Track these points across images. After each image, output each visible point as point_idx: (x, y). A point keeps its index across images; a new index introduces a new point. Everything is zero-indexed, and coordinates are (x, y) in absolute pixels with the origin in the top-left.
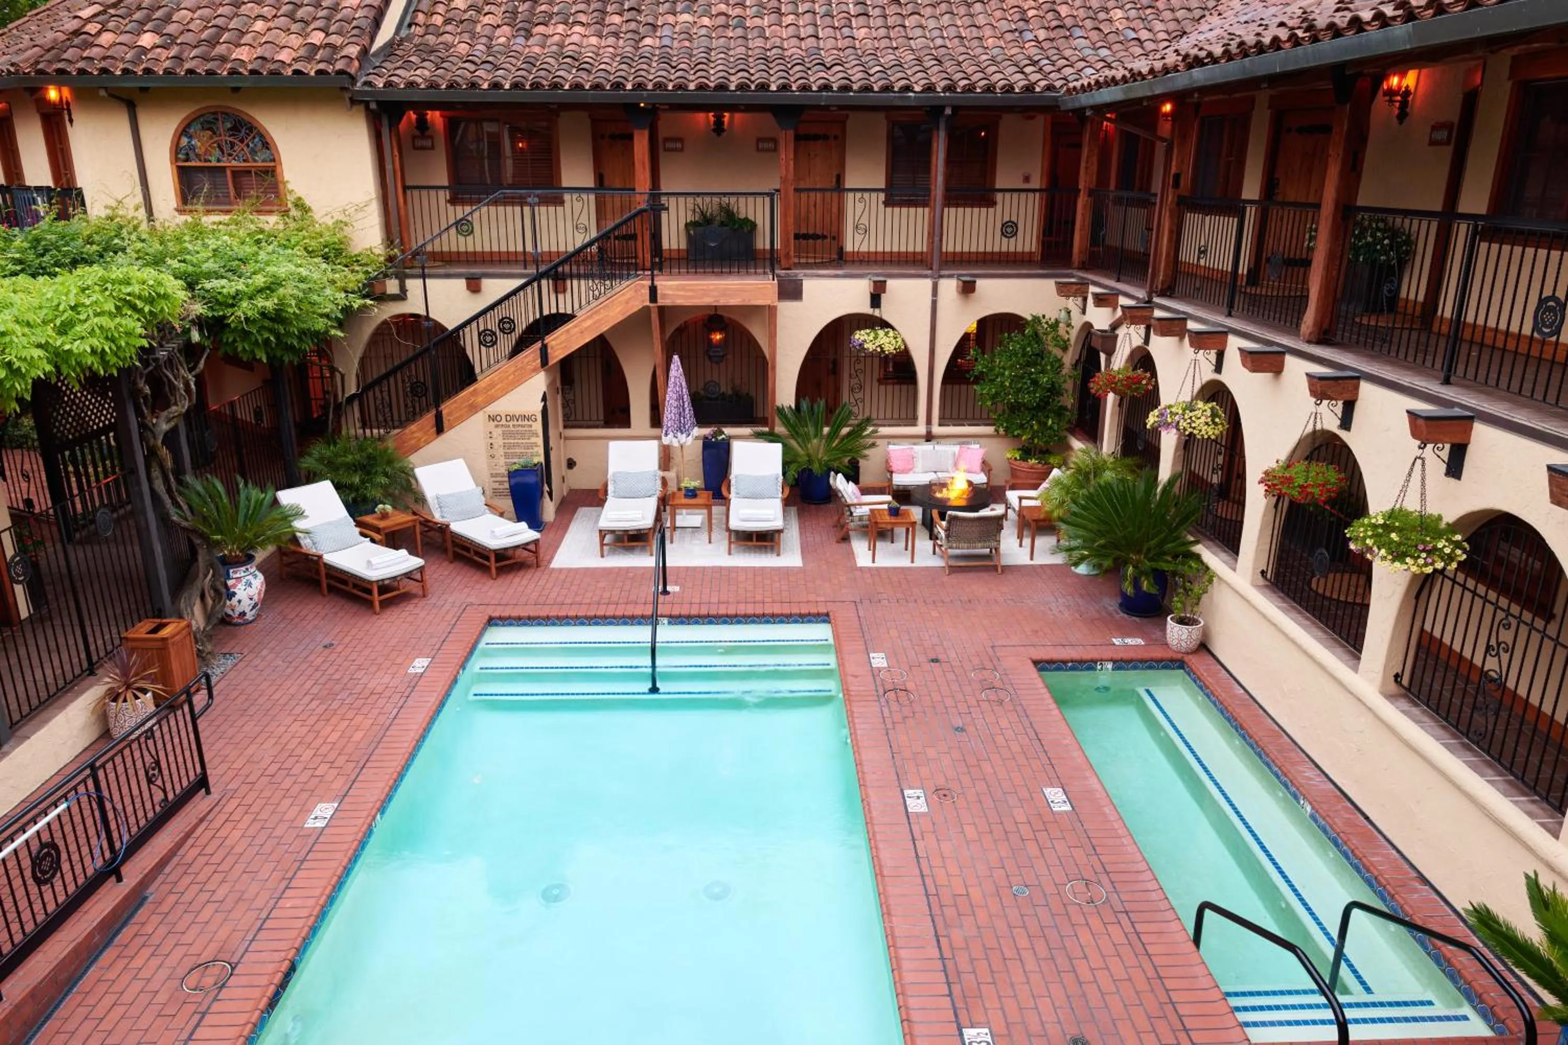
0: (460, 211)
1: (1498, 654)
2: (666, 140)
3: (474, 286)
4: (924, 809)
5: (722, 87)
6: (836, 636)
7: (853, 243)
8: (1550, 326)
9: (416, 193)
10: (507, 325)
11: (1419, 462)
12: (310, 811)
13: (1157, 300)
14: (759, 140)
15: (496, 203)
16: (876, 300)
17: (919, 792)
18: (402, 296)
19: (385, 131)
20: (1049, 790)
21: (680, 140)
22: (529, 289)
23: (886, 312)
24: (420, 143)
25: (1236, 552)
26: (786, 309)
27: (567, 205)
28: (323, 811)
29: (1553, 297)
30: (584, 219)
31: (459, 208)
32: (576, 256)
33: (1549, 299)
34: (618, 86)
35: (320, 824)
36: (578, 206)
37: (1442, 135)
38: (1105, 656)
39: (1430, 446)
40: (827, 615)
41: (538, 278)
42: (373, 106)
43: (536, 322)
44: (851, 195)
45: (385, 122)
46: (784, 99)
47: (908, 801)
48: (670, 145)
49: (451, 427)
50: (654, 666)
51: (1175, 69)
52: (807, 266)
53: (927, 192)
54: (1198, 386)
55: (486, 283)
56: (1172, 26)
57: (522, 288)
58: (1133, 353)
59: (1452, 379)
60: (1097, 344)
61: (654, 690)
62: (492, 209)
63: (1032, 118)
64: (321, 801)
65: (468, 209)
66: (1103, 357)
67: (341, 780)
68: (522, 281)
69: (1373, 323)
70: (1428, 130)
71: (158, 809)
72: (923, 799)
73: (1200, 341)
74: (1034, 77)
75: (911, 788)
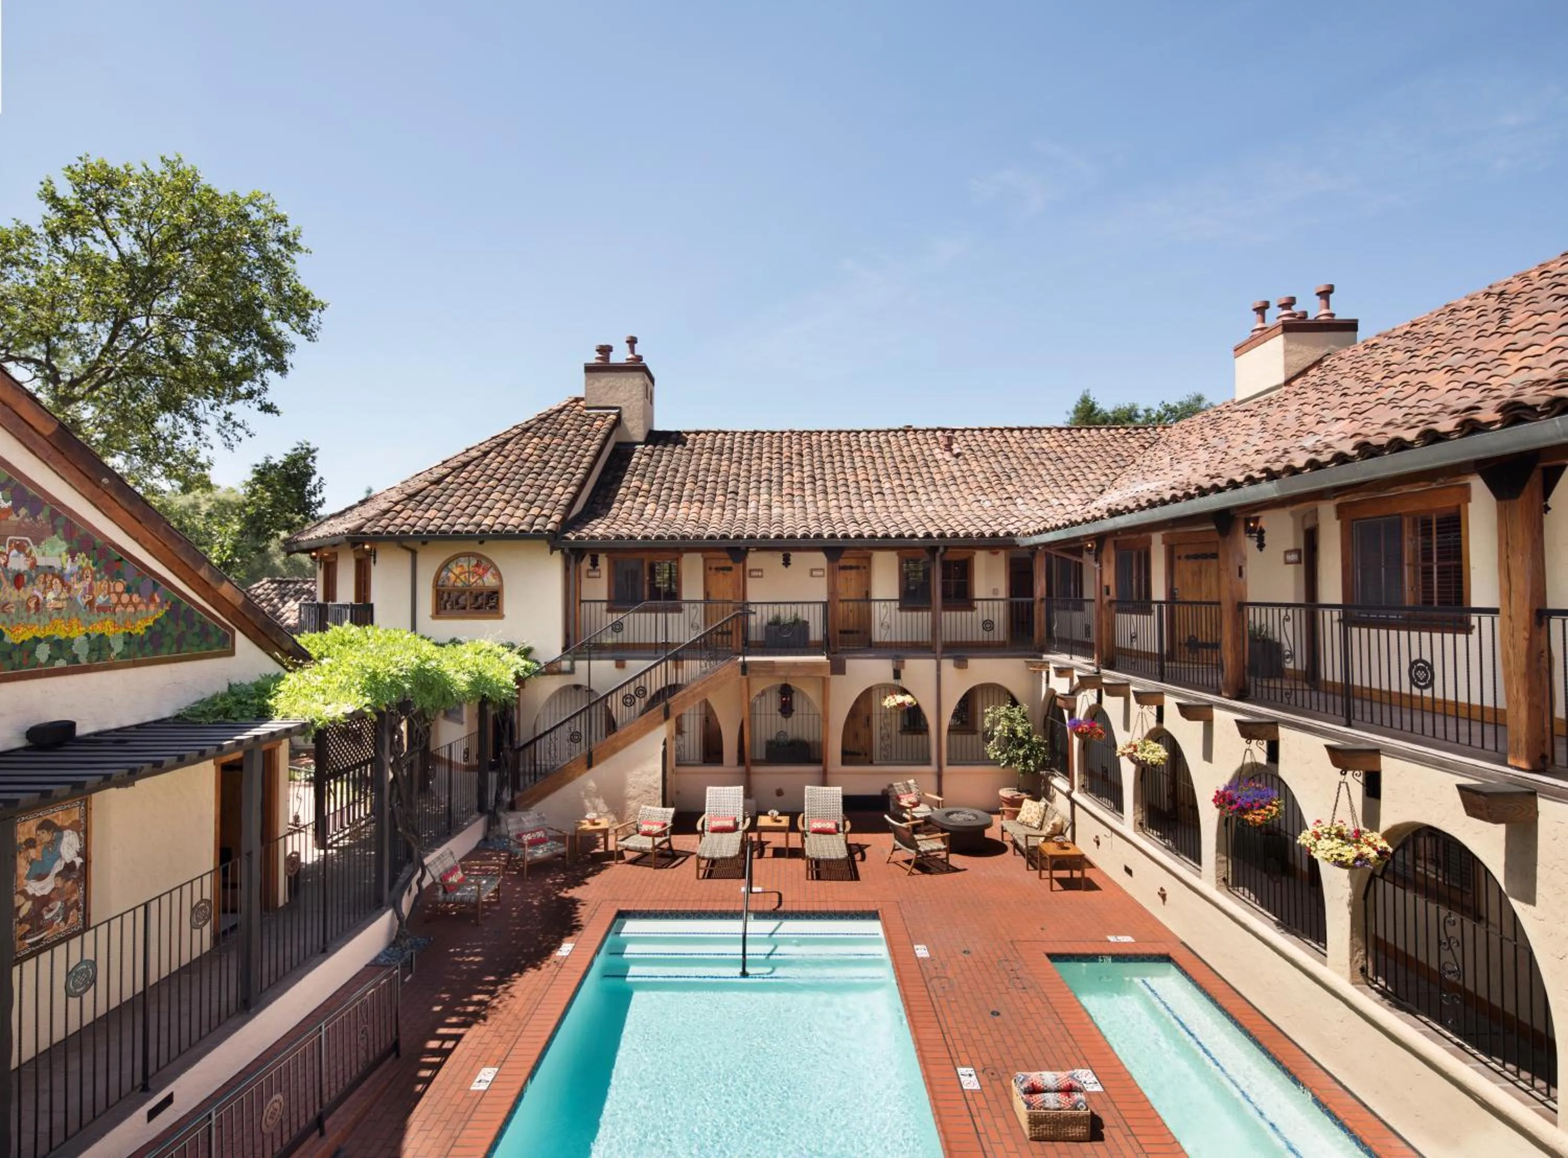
0: (616, 617)
1: (1450, 947)
2: (751, 571)
3: (620, 665)
4: (977, 1087)
5: (791, 537)
6: (886, 930)
7: (879, 634)
8: (1424, 680)
9: (588, 605)
10: (641, 691)
11: (1343, 786)
12: (476, 1075)
13: (1103, 671)
14: (812, 570)
15: (639, 611)
16: (897, 675)
17: (970, 1070)
18: (572, 671)
19: (572, 567)
20: (1080, 1071)
21: (761, 570)
22: (658, 667)
23: (904, 682)
24: (591, 574)
25: (1199, 862)
26: (835, 679)
27: (686, 612)
28: (487, 1074)
29: (1421, 660)
30: (697, 621)
31: (615, 615)
32: (692, 646)
33: (1416, 662)
34: (724, 537)
35: (484, 1087)
36: (693, 612)
37: (1293, 557)
38: (1104, 951)
39: (1349, 773)
40: (877, 913)
41: (665, 660)
42: (567, 551)
43: (663, 689)
44: (877, 604)
45: (573, 561)
46: (832, 543)
47: (963, 1078)
48: (754, 574)
49: (598, 763)
50: (744, 954)
51: (1102, 517)
52: (849, 651)
53: (929, 600)
54: (1146, 731)
55: (629, 663)
56: (1084, 496)
57: (655, 666)
58: (1091, 708)
59: (1353, 722)
60: (1060, 702)
61: (744, 974)
62: (637, 615)
63: (996, 553)
64: (485, 1066)
65: (620, 615)
66: (1066, 713)
67: (502, 1046)
68: (654, 662)
69: (1278, 685)
70: (1282, 555)
71: (360, 1068)
72: (974, 1077)
73: (1142, 698)
74: (997, 528)
75: (963, 1066)
